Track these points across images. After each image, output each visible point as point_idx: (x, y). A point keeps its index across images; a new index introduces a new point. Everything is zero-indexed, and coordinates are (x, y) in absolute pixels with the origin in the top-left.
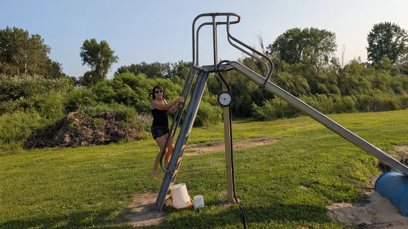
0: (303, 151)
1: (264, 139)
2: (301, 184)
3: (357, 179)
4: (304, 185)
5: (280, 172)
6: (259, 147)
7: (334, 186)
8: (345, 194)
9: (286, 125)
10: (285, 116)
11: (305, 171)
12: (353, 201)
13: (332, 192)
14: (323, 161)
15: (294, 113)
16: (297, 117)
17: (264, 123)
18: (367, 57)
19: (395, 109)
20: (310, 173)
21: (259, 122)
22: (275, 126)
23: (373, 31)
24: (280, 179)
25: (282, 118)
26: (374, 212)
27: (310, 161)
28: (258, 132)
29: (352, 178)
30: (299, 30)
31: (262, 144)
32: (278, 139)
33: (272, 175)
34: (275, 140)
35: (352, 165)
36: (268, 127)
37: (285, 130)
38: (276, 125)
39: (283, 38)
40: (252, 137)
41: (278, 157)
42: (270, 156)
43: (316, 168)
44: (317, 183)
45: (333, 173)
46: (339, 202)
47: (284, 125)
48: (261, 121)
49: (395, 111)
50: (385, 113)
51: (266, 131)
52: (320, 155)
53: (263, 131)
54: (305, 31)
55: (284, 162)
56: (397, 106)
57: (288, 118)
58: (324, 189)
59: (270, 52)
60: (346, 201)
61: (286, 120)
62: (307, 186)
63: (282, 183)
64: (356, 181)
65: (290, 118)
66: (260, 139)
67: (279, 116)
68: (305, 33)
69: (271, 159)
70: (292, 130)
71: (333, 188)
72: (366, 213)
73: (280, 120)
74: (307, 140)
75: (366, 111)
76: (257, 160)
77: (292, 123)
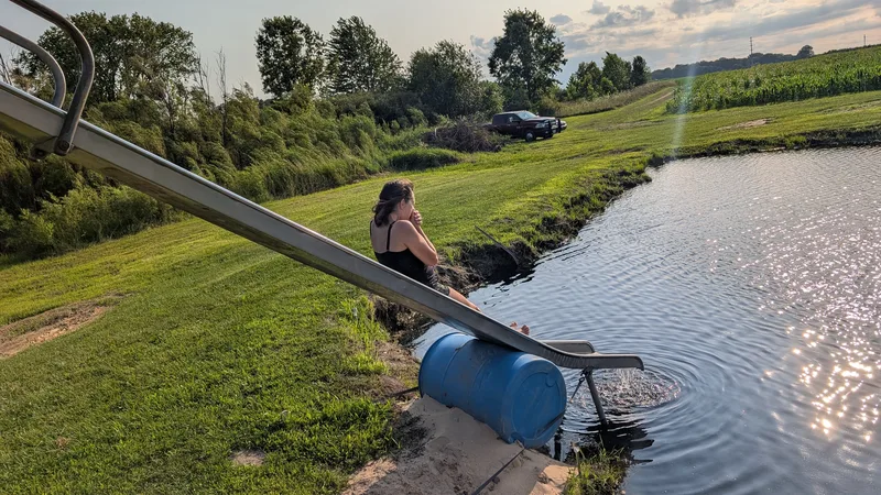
0: (196, 329)
1: (60, 314)
2: (236, 448)
3: (367, 373)
4: (245, 447)
5: (153, 426)
6: (47, 347)
7: (325, 418)
8: (365, 435)
9: (114, 257)
10: (107, 234)
11: (229, 395)
12: (390, 446)
13: (328, 442)
14: (264, 346)
15: (131, 222)
16: (137, 231)
17: (46, 262)
18: (263, 86)
19: (338, 185)
20: (246, 395)
21: (29, 264)
22: (83, 267)
23: (263, 32)
24: (162, 453)
25: (98, 241)
26: (451, 459)
27: (228, 358)
28: (32, 294)
29: (351, 373)
30: (102, 18)
31: (55, 332)
32: (105, 304)
33: (128, 449)
34: (98, 310)
35: (337, 337)
36: (62, 272)
37: (115, 271)
38: (85, 262)
39: (59, 37)
40: (16, 318)
41: (128, 369)
42: (101, 373)
43: (254, 373)
44: (280, 426)
45: (303, 377)
46: (359, 465)
47: (108, 259)
48: (34, 258)
49: (339, 189)
50: (322, 194)
51: (60, 287)
52: (248, 331)
53: (47, 290)
54: (118, 23)
55: (153, 381)
56: (340, 178)
57: (114, 237)
58: (307, 440)
59: (26, 71)
60: (374, 455)
61: (110, 243)
62: (255, 449)
63: (172, 469)
64: (364, 379)
65: (121, 236)
66: (46, 316)
67: (89, 236)
68: (118, 28)
69: (106, 384)
70: (134, 268)
71: (327, 426)
72: (435, 472)
73: (94, 248)
74: (191, 292)
75: (289, 196)
76: (56, 402)
77: (128, 250)
